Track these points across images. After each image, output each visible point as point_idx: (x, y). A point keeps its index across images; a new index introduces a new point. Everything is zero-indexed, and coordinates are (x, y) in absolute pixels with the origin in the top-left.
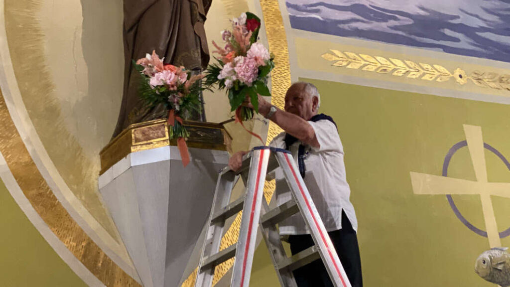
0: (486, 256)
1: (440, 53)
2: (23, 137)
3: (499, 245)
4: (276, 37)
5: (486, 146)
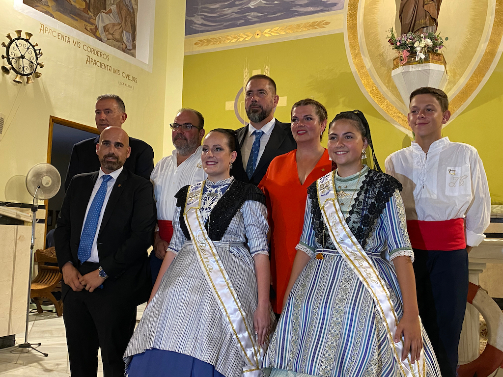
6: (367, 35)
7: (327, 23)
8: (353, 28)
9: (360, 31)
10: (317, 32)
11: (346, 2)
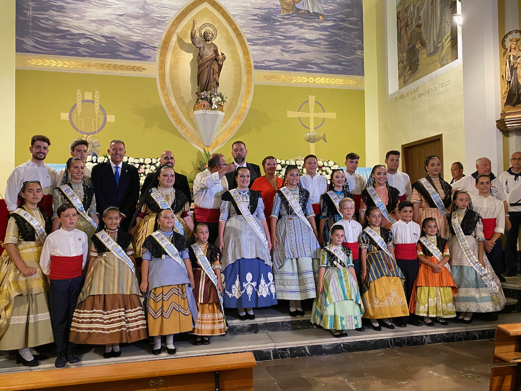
1: (305, 73)
2: (173, 105)
3: (313, 131)
4: (249, 72)
5: (315, 102)
6: (172, 83)
7: (144, 69)
8: (162, 76)
9: (168, 80)
10: (136, 74)
11: (158, 57)
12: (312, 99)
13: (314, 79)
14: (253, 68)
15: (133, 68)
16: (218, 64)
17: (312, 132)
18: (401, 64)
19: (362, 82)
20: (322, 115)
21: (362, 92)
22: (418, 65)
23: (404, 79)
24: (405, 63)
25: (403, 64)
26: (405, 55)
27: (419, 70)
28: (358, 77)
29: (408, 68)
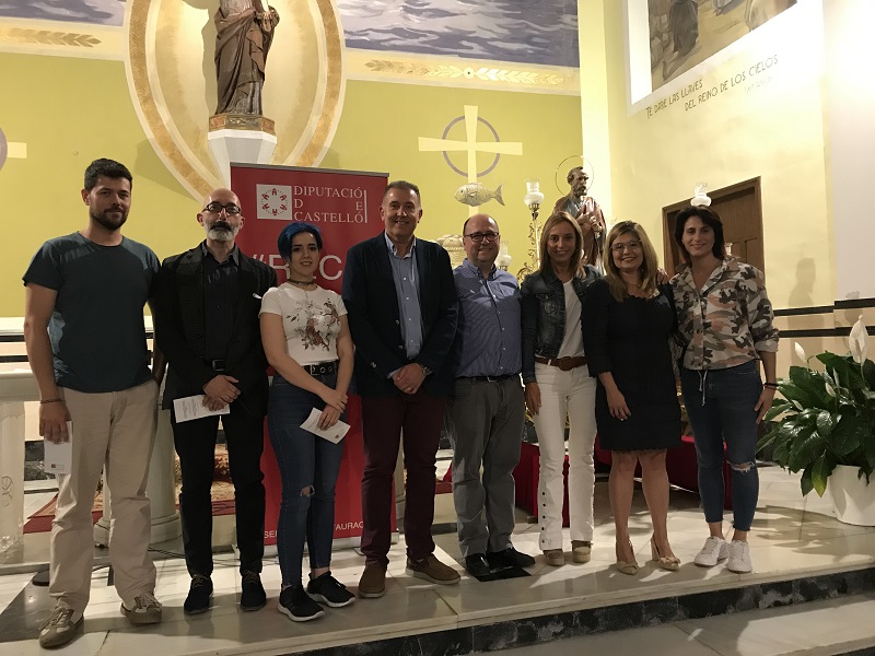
0: (464, 188)
1: (456, 58)
2: (165, 123)
4: (334, 55)
5: (479, 119)
6: (162, 72)
7: (96, 41)
8: (138, 57)
9: (151, 66)
10: (79, 51)
11: (127, 16)
12: (471, 113)
13: (475, 71)
14: (343, 43)
15: (71, 39)
16: (263, 31)
17: (472, 183)
18: (657, 40)
19: (576, 79)
20: (493, 147)
21: (575, 102)
22: (696, 35)
23: (664, 70)
24: (665, 36)
25: (660, 38)
26: (665, 18)
27: (697, 46)
28: (567, 71)
29: (672, 47)
